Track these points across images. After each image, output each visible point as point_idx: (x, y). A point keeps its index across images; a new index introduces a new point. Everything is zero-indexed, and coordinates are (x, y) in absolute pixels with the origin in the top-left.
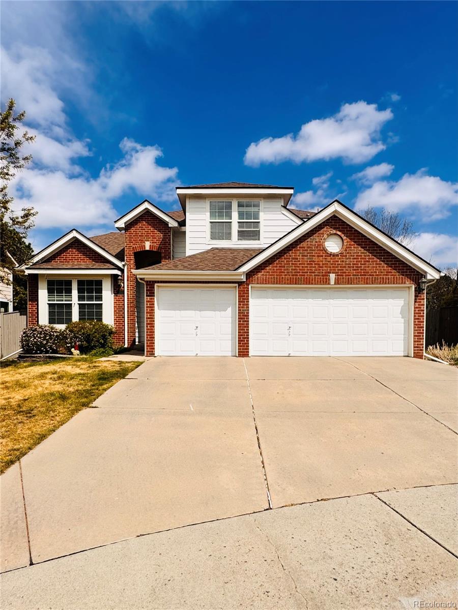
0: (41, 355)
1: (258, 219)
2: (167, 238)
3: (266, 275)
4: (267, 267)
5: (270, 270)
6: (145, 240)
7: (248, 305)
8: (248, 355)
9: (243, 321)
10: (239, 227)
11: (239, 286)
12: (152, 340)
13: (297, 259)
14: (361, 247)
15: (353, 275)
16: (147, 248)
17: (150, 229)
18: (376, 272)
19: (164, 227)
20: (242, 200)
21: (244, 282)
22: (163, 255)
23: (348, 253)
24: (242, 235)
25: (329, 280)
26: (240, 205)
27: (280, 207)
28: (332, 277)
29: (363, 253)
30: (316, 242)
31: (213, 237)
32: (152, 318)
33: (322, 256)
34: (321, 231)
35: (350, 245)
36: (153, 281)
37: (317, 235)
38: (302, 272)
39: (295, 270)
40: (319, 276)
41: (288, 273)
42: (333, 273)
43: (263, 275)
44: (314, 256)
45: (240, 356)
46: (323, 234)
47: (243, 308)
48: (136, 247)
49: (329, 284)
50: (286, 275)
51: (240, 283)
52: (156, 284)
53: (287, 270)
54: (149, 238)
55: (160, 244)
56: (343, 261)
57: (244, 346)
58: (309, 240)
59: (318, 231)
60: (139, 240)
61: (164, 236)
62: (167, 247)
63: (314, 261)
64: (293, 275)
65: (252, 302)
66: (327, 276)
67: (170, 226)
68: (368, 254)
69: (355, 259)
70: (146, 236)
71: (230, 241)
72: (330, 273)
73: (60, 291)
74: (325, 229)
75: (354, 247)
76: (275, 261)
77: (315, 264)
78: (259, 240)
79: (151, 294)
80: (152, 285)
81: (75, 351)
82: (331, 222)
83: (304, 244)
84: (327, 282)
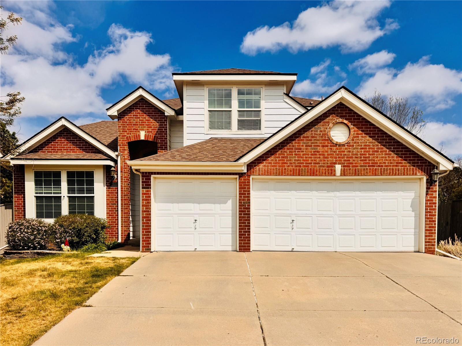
0: (29, 251)
1: (259, 108)
2: (164, 127)
3: (268, 166)
4: (269, 157)
5: (272, 160)
6: (141, 130)
7: (249, 197)
8: (249, 249)
9: (244, 214)
10: (240, 116)
11: (240, 177)
12: (148, 235)
13: (300, 149)
14: (370, 137)
15: (361, 166)
16: (142, 138)
17: (145, 118)
18: (385, 163)
19: (160, 116)
20: (242, 87)
21: (245, 173)
22: (159, 145)
23: (355, 143)
24: (243, 125)
25: (335, 171)
26: (240, 93)
27: (282, 94)
28: (338, 168)
29: (372, 143)
30: (321, 131)
31: (213, 126)
32: (148, 211)
33: (327, 146)
34: (327, 120)
35: (358, 134)
36: (149, 172)
37: (322, 124)
38: (306, 163)
39: (298, 160)
40: (323, 166)
41: (291, 163)
42: (339, 164)
43: (265, 166)
44: (319, 146)
45: (241, 250)
46: (328, 122)
47: (244, 200)
48: (130, 137)
49: (335, 175)
50: (288, 166)
51: (241, 175)
52: (152, 176)
53: (290, 160)
54: (144, 127)
55: (156, 134)
56: (349, 152)
57: (245, 240)
58: (313, 129)
59: (324, 119)
60: (134, 129)
61: (160, 125)
62: (163, 136)
63: (318, 152)
64: (296, 166)
65: (253, 194)
66: (333, 167)
67: (166, 114)
68: (376, 143)
69: (362, 149)
70: (140, 125)
71: (229, 130)
72: (335, 163)
73: (48, 183)
74: (331, 117)
75: (362, 137)
76: (277, 152)
77: (320, 155)
78: (260, 129)
79: (147, 185)
80: (148, 176)
81: (65, 247)
82: (337, 110)
83: (308, 134)
84: (332, 173)
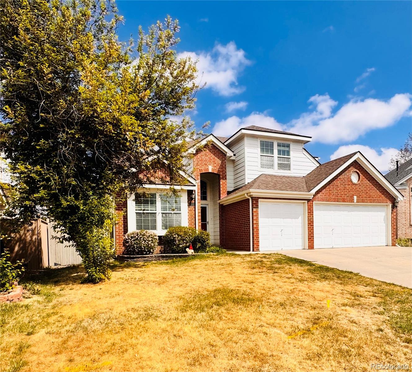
1: (289, 156)
2: (224, 164)
3: (322, 196)
4: (323, 190)
5: (324, 192)
6: (209, 165)
7: (313, 215)
8: (313, 248)
9: (311, 226)
10: (279, 160)
11: (308, 202)
13: (338, 186)
14: (368, 181)
15: (365, 197)
16: (210, 171)
18: (374, 196)
19: (222, 155)
20: (280, 142)
21: (311, 199)
22: (221, 176)
23: (362, 184)
25: (354, 200)
26: (279, 145)
27: (302, 148)
28: (355, 197)
29: (369, 184)
30: (347, 176)
31: (263, 166)
32: (257, 224)
33: (350, 185)
34: (349, 169)
35: (363, 179)
36: (257, 197)
37: (347, 171)
38: (341, 195)
39: (337, 193)
40: (349, 197)
41: (333, 194)
42: (355, 195)
44: (346, 184)
45: (309, 248)
46: (350, 171)
47: (310, 216)
48: (202, 169)
49: (354, 202)
50: (332, 196)
51: (309, 200)
52: (259, 200)
53: (333, 192)
54: (211, 163)
55: (219, 168)
56: (360, 189)
57: (311, 242)
58: (343, 174)
60: (204, 164)
61: (222, 162)
62: (224, 170)
63: (346, 188)
64: (336, 196)
65: (315, 213)
66: (352, 197)
67: (228, 155)
68: (371, 185)
69: (365, 187)
70: (209, 161)
72: (354, 195)
73: (146, 202)
74: (351, 168)
75: (365, 180)
76: (327, 187)
77: (347, 190)
78: (289, 170)
79: (256, 206)
80: (257, 200)
81: (190, 250)
82: (354, 164)
83: (341, 177)
84: (352, 201)
